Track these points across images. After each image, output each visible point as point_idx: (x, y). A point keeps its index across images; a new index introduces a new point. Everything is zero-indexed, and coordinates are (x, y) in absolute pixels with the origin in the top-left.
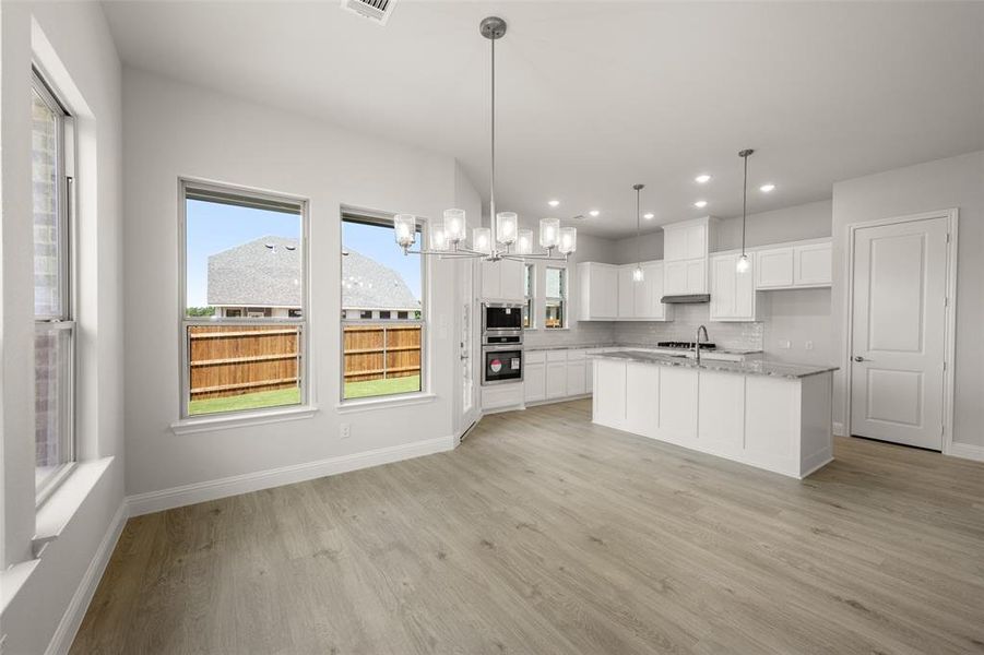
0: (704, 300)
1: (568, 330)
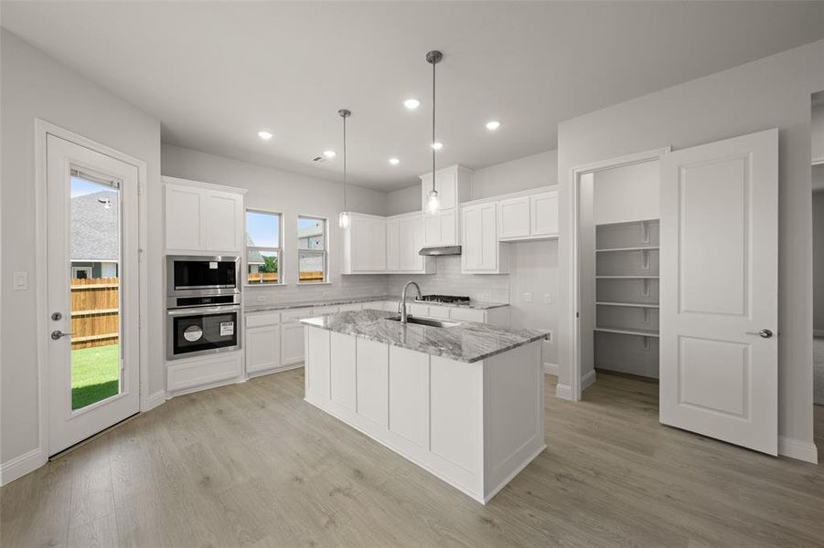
0: (456, 252)
1: (330, 284)
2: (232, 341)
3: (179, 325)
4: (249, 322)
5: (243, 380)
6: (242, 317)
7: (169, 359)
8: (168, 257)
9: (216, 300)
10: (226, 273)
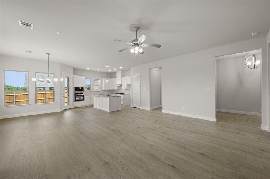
2: (83, 100)
3: (75, 97)
4: (86, 97)
5: (84, 106)
6: (84, 96)
7: (74, 102)
8: (74, 87)
9: (80, 93)
10: (82, 89)
